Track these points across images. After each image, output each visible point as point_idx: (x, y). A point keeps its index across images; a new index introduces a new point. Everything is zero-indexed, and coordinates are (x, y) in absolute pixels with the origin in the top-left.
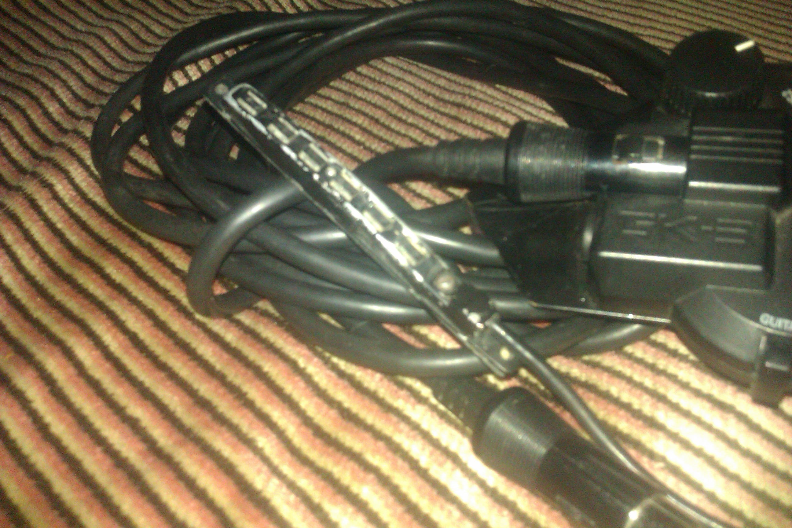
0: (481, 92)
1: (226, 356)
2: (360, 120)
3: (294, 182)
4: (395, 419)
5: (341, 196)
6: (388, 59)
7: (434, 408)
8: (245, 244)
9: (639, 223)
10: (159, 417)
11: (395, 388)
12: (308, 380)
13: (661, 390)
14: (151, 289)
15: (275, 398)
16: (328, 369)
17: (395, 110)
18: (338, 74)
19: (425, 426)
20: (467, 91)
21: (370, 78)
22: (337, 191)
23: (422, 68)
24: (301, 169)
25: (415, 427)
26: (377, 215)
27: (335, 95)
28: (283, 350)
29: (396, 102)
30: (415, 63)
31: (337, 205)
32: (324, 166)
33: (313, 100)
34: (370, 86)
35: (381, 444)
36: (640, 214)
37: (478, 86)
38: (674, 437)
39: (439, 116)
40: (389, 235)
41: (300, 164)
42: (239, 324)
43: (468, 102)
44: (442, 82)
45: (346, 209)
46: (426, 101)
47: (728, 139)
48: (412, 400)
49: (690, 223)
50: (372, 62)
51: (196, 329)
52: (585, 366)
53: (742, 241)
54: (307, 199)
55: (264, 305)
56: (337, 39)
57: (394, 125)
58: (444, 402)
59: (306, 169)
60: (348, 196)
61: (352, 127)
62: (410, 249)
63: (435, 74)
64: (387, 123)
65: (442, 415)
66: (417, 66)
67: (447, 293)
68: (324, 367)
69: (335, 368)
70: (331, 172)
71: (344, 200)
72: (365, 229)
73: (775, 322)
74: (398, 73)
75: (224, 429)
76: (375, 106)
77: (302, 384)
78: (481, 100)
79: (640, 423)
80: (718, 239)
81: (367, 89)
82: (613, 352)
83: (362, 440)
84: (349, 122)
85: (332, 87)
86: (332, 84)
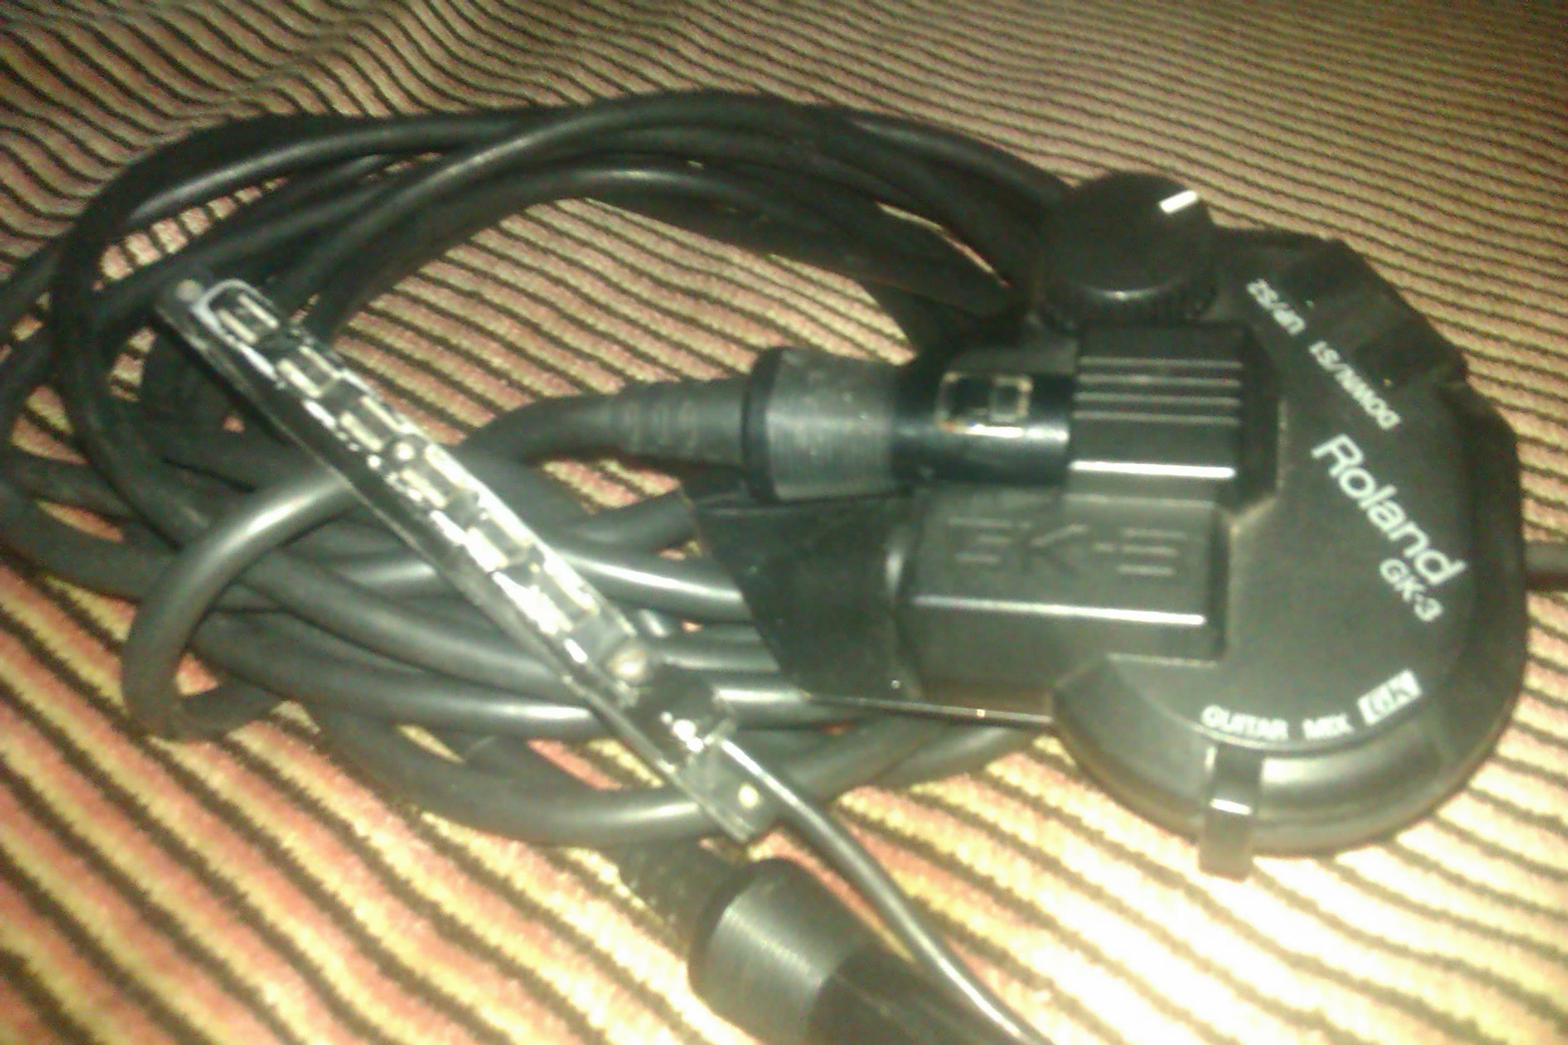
0: (742, 268)
1: (207, 818)
2: (502, 327)
3: (332, 470)
4: (543, 932)
5: (426, 501)
6: (564, 204)
7: (622, 906)
8: (239, 596)
9: (985, 539)
10: (67, 950)
11: (547, 868)
12: (372, 861)
13: (1051, 849)
14: (63, 686)
15: (306, 903)
16: (416, 836)
17: (574, 307)
18: (463, 235)
19: (603, 944)
20: (715, 268)
21: (528, 242)
22: (417, 489)
23: (631, 222)
24: (343, 446)
25: (584, 947)
26: (496, 535)
27: (456, 278)
28: (323, 803)
29: (575, 291)
30: (618, 210)
31: (418, 517)
32: (392, 439)
33: (411, 286)
34: (527, 259)
35: (513, 985)
36: (986, 523)
37: (735, 255)
38: (1070, 940)
39: (658, 316)
40: (519, 573)
41: (342, 436)
42: (237, 751)
43: (716, 290)
44: (668, 250)
45: (434, 523)
46: (635, 288)
47: (1142, 379)
48: (581, 892)
49: (1075, 539)
50: (534, 211)
51: (150, 765)
52: (913, 806)
53: (1166, 571)
54: (360, 505)
55: (290, 710)
56: (454, 170)
57: (571, 337)
58: (641, 892)
59: (354, 447)
60: (438, 499)
61: (483, 340)
62: (561, 600)
63: (655, 232)
64: (556, 332)
65: (638, 919)
66: (621, 216)
67: (631, 684)
68: (408, 835)
69: (428, 834)
70: (404, 452)
71: (427, 507)
72: (472, 562)
73: (1229, 721)
74: (582, 232)
75: (196, 971)
76: (534, 298)
77: (360, 871)
78: (741, 286)
79: (1009, 915)
80: (1126, 569)
81: (518, 264)
82: (967, 776)
83: (478, 979)
84: (480, 330)
85: (451, 261)
86: (451, 254)
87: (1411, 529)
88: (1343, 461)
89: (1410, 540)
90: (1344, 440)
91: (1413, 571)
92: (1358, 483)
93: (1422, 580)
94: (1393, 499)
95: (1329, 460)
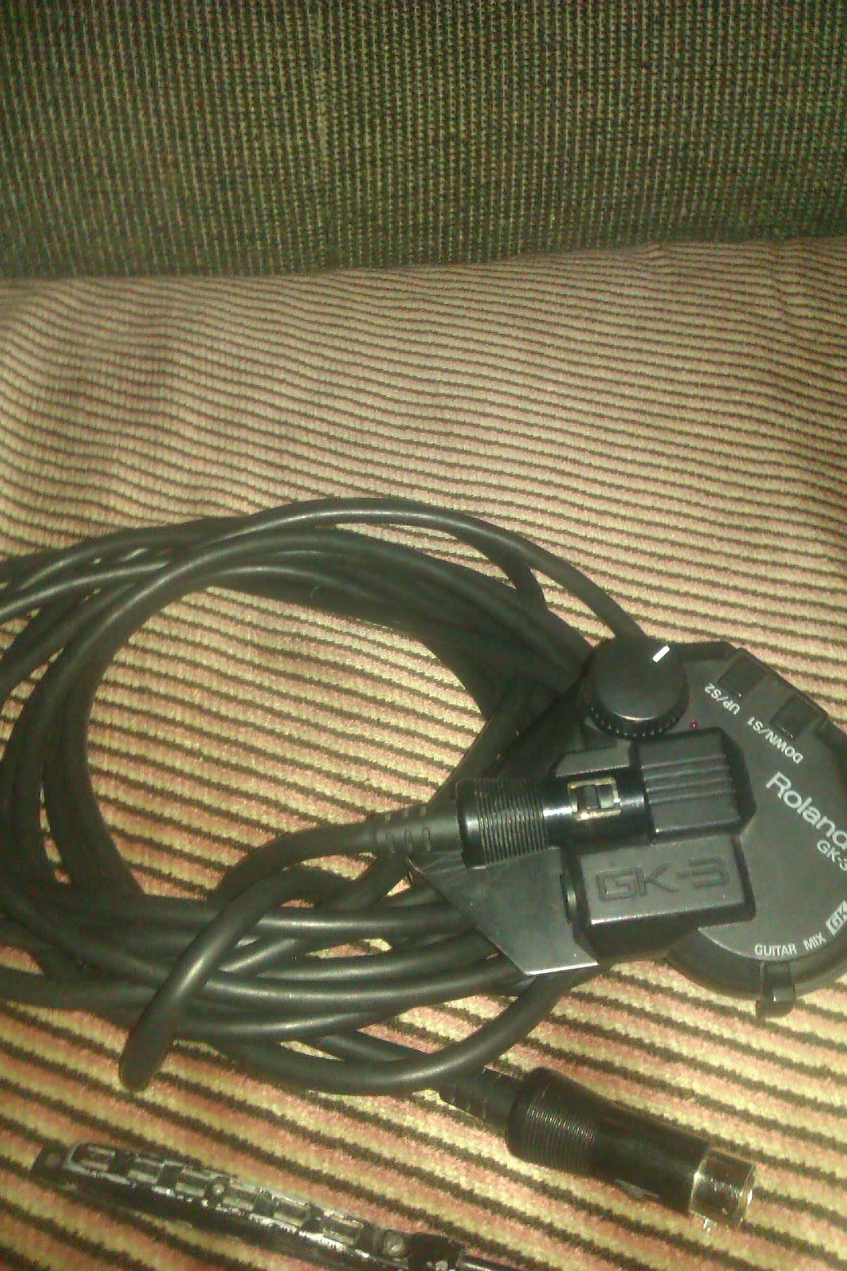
4: (412, 1142)
7: (445, 1112)
11: (394, 1101)
13: (663, 1011)
19: (447, 1139)
20: (293, 627)
25: (438, 1144)
29: (209, 669)
46: (248, 657)
48: (421, 1111)
52: (577, 1002)
58: (456, 1104)
65: (457, 1117)
73: (767, 950)
77: (290, 1137)
79: (657, 1059)
85: (119, 664)
86: (115, 658)
87: (825, 820)
88: (783, 788)
89: (826, 827)
90: (779, 774)
91: (833, 844)
92: (793, 799)
93: (838, 849)
94: (811, 804)
95: (775, 788)
